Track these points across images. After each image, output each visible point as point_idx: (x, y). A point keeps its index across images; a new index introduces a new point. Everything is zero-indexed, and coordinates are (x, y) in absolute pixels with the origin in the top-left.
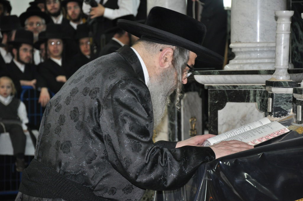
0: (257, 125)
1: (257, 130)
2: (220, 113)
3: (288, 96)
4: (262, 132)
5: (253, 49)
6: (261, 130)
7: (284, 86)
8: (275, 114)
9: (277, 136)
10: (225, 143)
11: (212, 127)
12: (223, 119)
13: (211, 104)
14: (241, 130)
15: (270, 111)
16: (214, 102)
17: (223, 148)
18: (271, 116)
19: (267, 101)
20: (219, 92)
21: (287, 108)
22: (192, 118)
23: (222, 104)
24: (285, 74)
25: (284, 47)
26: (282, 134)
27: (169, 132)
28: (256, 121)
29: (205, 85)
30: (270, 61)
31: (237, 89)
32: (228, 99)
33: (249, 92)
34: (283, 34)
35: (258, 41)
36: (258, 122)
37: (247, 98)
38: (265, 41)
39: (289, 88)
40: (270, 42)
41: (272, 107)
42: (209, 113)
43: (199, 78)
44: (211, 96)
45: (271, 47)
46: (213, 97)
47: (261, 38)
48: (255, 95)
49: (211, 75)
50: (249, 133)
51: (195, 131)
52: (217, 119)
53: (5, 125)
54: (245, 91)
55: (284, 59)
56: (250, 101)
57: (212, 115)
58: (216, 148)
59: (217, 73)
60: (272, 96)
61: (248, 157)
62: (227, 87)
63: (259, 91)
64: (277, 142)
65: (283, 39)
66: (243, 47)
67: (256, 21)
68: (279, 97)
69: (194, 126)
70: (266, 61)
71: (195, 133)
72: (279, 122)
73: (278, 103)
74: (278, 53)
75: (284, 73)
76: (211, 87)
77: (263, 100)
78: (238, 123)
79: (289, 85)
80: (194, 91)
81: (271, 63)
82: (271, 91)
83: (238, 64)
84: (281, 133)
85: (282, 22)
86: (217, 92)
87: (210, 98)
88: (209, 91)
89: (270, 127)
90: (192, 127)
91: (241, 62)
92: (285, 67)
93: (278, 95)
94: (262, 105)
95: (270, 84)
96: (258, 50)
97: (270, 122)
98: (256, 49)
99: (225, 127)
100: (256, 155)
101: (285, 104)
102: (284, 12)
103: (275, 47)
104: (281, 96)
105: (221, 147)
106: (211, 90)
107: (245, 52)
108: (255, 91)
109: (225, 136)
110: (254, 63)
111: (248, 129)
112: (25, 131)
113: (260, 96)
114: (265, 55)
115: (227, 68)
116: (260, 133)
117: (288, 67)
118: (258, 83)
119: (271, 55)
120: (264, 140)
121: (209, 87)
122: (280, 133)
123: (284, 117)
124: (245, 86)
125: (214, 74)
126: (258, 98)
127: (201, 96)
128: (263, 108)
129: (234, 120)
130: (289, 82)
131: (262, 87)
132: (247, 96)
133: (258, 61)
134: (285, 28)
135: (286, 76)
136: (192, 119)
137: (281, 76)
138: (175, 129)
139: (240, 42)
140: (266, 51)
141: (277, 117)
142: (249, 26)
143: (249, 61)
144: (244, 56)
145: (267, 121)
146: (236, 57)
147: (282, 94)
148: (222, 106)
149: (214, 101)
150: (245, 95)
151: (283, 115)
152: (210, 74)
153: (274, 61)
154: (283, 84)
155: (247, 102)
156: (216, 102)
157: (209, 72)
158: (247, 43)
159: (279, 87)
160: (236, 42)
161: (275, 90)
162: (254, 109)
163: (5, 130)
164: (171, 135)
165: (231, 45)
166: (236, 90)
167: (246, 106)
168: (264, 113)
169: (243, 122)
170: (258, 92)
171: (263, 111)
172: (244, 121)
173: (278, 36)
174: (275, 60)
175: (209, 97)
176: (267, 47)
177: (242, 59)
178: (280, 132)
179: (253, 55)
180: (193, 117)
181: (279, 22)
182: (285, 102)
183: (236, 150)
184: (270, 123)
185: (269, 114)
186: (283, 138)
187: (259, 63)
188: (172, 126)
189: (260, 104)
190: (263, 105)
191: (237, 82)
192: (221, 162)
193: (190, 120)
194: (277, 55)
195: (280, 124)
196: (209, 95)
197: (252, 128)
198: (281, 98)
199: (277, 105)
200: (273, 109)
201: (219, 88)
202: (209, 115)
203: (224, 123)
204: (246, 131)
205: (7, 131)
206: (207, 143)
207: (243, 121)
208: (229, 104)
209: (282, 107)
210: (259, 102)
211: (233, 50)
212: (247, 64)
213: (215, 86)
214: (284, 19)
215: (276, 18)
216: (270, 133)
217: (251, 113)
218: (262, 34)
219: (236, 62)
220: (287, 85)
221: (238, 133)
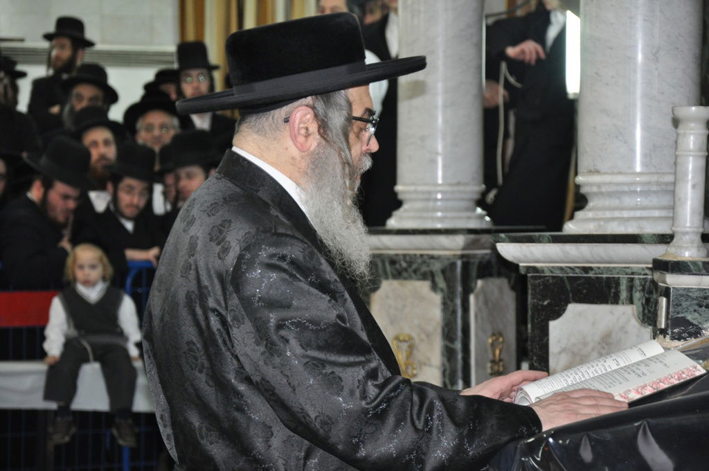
0: (633, 357)
1: (634, 369)
2: (554, 326)
3: (701, 294)
4: (644, 374)
5: (626, 188)
6: (643, 368)
7: (694, 272)
8: (673, 333)
9: (676, 382)
10: (562, 397)
11: (535, 358)
12: (559, 341)
13: (535, 307)
14: (597, 368)
15: (663, 327)
16: (541, 303)
17: (558, 407)
18: (665, 337)
19: (657, 303)
20: (551, 281)
21: (700, 321)
22: (493, 335)
23: (557, 308)
24: (696, 245)
25: (694, 186)
26: (688, 378)
27: (443, 365)
28: (631, 348)
29: (521, 264)
30: (664, 213)
31: (591, 275)
32: (571, 296)
33: (617, 282)
34: (691, 158)
35: (638, 169)
36: (635, 349)
37: (612, 294)
38: (653, 170)
39: (704, 277)
40: (664, 173)
41: (667, 318)
42: (529, 326)
43: (509, 250)
44: (533, 289)
45: (667, 184)
46: (538, 291)
47: (644, 164)
48: (631, 288)
49: (534, 244)
50: (616, 376)
51: (501, 364)
52: (548, 340)
53: (92, 345)
54: (608, 278)
55: (693, 213)
56: (620, 302)
57: (537, 332)
58: (543, 408)
59: (546, 239)
60: (666, 292)
61: (612, 430)
62: (569, 270)
63: (640, 279)
64: (678, 397)
65: (690, 167)
66: (605, 184)
67: (634, 127)
68: (682, 296)
69: (497, 352)
70: (657, 213)
71: (501, 369)
72: (683, 352)
73: (679, 309)
74: (679, 199)
75: (692, 242)
76: (535, 269)
77: (648, 300)
78: (593, 350)
79: (705, 269)
80: (499, 275)
81: (666, 218)
82: (664, 282)
83: (593, 220)
84: (686, 377)
85: (688, 132)
86: (548, 280)
87: (532, 294)
88: (529, 279)
89: (661, 362)
90: (494, 355)
91: (600, 214)
92: (696, 230)
93: (681, 292)
94: (646, 311)
95: (661, 266)
96: (639, 189)
97: (662, 351)
98: (632, 188)
99: (564, 359)
100: (629, 426)
101: (695, 311)
102: (693, 108)
103: (674, 184)
104: (686, 293)
105: (552, 406)
106: (532, 276)
107: (610, 195)
108: (632, 280)
109: (562, 380)
110: (629, 219)
111: (615, 367)
112: (135, 359)
113: (643, 290)
114: (654, 200)
115: (570, 228)
116: (639, 376)
117: (701, 230)
118: (637, 263)
119: (666, 200)
120: (648, 391)
121: (529, 269)
122: (684, 376)
123: (692, 341)
124: (608, 268)
125: (540, 242)
126: (637, 295)
127: (513, 288)
128: (649, 318)
129: (585, 344)
130: (704, 263)
131: (647, 272)
132: (613, 290)
133: (638, 214)
134: (694, 143)
135: (699, 250)
136: (494, 338)
137: (687, 248)
138: (456, 360)
139: (598, 172)
140: (656, 192)
141: (679, 339)
142: (617, 137)
143: (617, 214)
144: (607, 202)
145: (655, 348)
146: (591, 204)
147: (689, 290)
148: (557, 313)
149: (540, 300)
150: (610, 288)
151: (692, 335)
152: (531, 240)
153: (671, 215)
154: (692, 267)
155: (612, 303)
156: (546, 303)
157: (530, 237)
158: (613, 173)
159: (683, 274)
160: (590, 172)
161: (674, 281)
162: (629, 320)
163: (91, 356)
164: (448, 372)
165: (580, 179)
166: (590, 277)
167: (612, 313)
168: (651, 327)
169: (604, 348)
170: (637, 283)
171: (650, 325)
172: (607, 344)
173: (679, 160)
174: (673, 213)
175: (530, 291)
176: (658, 184)
177: (603, 209)
178: (683, 373)
179: (628, 201)
180: (497, 334)
181: (681, 130)
182: (697, 307)
183: (587, 412)
184: (662, 354)
185: (661, 333)
186: (690, 388)
187: (641, 218)
188: (449, 353)
189: (641, 309)
190: (649, 311)
191: (591, 259)
192: (551, 440)
193: (490, 341)
194: (678, 203)
195: (683, 356)
196: (529, 286)
197: (622, 365)
198: (688, 297)
199: (678, 313)
200: (669, 322)
201: (552, 272)
202: (529, 331)
203: (563, 350)
204: (609, 370)
205: (96, 359)
206: (523, 395)
207: (604, 345)
208: (573, 308)
209: (689, 317)
210: (639, 304)
211: (583, 190)
212: (613, 219)
213: (542, 267)
214: (692, 125)
215: (676, 122)
216: (662, 377)
217: (622, 328)
218: (646, 154)
219: (590, 215)
220: (700, 270)
221: (592, 376)
